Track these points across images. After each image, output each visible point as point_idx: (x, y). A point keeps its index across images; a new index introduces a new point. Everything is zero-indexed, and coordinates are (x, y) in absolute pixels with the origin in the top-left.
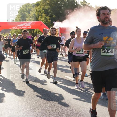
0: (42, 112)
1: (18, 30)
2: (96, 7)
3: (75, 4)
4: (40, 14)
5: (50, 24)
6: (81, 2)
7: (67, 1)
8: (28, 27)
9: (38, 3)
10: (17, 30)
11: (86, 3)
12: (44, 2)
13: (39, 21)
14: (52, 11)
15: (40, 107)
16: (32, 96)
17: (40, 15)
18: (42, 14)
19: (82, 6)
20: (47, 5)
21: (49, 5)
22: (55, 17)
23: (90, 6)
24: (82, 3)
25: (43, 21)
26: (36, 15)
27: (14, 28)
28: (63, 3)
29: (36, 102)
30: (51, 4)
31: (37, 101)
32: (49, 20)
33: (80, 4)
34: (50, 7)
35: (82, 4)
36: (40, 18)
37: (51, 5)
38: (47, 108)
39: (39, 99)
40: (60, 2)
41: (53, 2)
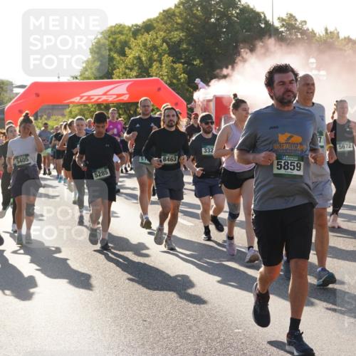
1: (90, 105)
2: (327, 33)
3: (263, 26)
4: (156, 57)
5: (187, 87)
6: (279, 19)
7: (237, 17)
8: (119, 95)
9: (149, 23)
10: (87, 106)
11: (296, 20)
12: (166, 21)
13: (152, 76)
14: (191, 48)
15: (158, 341)
16: (135, 308)
17: (155, 61)
18: (160, 55)
19: (282, 32)
20: (176, 30)
21: (182, 28)
22: (201, 64)
23: (308, 29)
24: (283, 20)
25: (165, 78)
26: (144, 59)
27: (77, 99)
28: (224, 22)
29: (146, 324)
30: (189, 25)
31: (150, 323)
32: (182, 76)
33: (277, 24)
34: (184, 34)
35: (283, 25)
36: (154, 67)
37: (187, 29)
38: (178, 345)
39: (155, 316)
40: (217, 20)
41: (193, 20)
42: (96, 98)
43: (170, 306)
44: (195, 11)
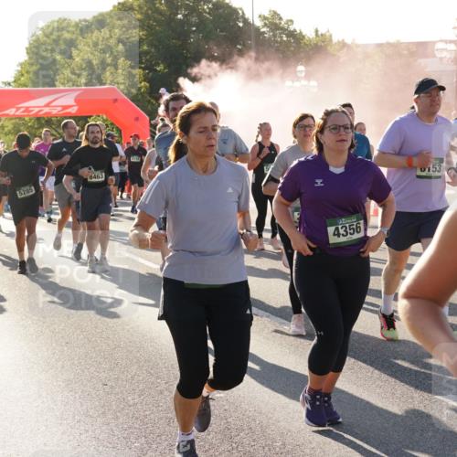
0: (130, 428)
1: (27, 119)
2: (317, 35)
3: (241, 25)
5: (149, 98)
6: (260, 16)
7: (209, 13)
10: (24, 119)
11: (281, 19)
14: (153, 50)
15: (123, 409)
16: (92, 369)
19: (264, 33)
21: (142, 25)
22: (166, 70)
23: (295, 31)
24: (265, 18)
27: (12, 111)
28: (194, 19)
29: (107, 388)
30: (151, 22)
31: (112, 387)
32: (143, 84)
33: (258, 23)
34: (144, 33)
35: (265, 25)
37: (148, 27)
38: (147, 413)
39: (117, 379)
40: (185, 16)
41: (156, 15)
42: (37, 110)
43: (136, 367)
44: (158, 5)
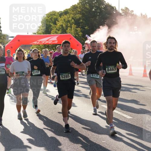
1: (41, 45)
2: (142, 16)
3: (115, 12)
4: (69, 25)
5: (82, 38)
6: (121, 9)
7: (104, 9)
8: (53, 41)
9: (66, 11)
11: (129, 10)
12: (73, 10)
13: (67, 33)
14: (84, 21)
17: (69, 27)
18: (71, 24)
19: (123, 15)
20: (78, 14)
21: (80, 13)
22: (88, 28)
23: (134, 14)
24: (123, 10)
25: (73, 34)
26: (64, 26)
27: (35, 43)
30: (84, 12)
32: (80, 33)
33: (121, 12)
34: (81, 16)
35: (123, 12)
36: (69, 29)
37: (83, 14)
40: (95, 10)
41: (85, 10)
42: (44, 42)
44: (86, 6)
